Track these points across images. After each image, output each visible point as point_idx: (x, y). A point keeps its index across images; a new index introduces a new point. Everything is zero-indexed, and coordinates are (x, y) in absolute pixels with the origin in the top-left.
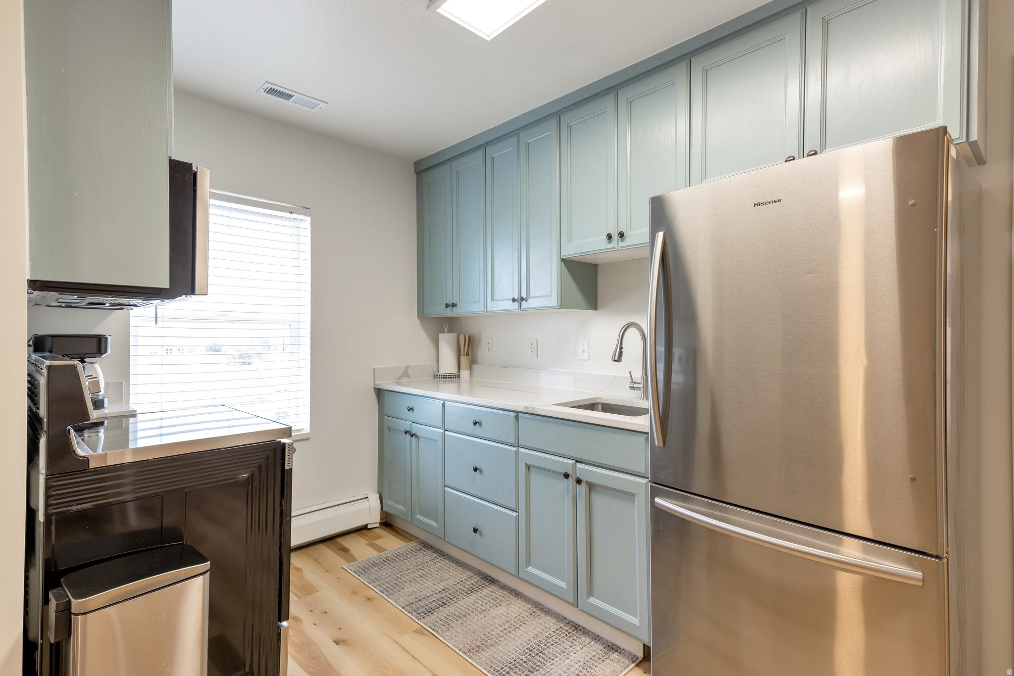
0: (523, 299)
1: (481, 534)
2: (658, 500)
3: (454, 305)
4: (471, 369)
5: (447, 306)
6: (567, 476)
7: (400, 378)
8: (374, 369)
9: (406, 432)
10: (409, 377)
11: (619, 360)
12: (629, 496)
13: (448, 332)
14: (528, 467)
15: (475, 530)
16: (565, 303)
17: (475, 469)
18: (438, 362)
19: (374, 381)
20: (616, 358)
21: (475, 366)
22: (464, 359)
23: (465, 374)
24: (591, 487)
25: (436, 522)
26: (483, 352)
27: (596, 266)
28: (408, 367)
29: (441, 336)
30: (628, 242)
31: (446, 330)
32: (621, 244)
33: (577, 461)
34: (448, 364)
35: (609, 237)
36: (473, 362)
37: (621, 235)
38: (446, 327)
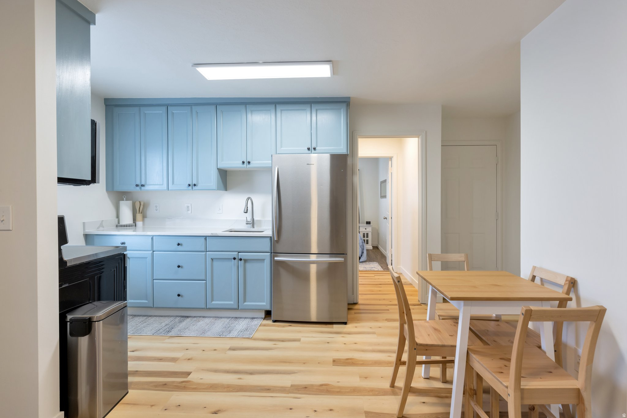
0: (195, 185)
1: (182, 296)
2: (276, 258)
3: (143, 186)
4: (143, 220)
5: (137, 185)
6: (234, 259)
7: (98, 228)
8: (84, 223)
10: (103, 227)
11: (247, 212)
12: (263, 260)
13: (126, 200)
14: (212, 259)
15: (179, 295)
16: (219, 189)
17: (179, 267)
18: (118, 217)
19: (84, 230)
20: (246, 211)
21: (146, 219)
22: (139, 216)
23: (139, 224)
24: (246, 261)
25: (147, 300)
26: (151, 212)
27: (227, 171)
28: (103, 221)
29: (122, 203)
30: (251, 165)
31: (125, 199)
32: (248, 166)
33: (239, 252)
34: (127, 219)
35: (243, 162)
36: (144, 217)
37: (249, 163)
38: (124, 197)
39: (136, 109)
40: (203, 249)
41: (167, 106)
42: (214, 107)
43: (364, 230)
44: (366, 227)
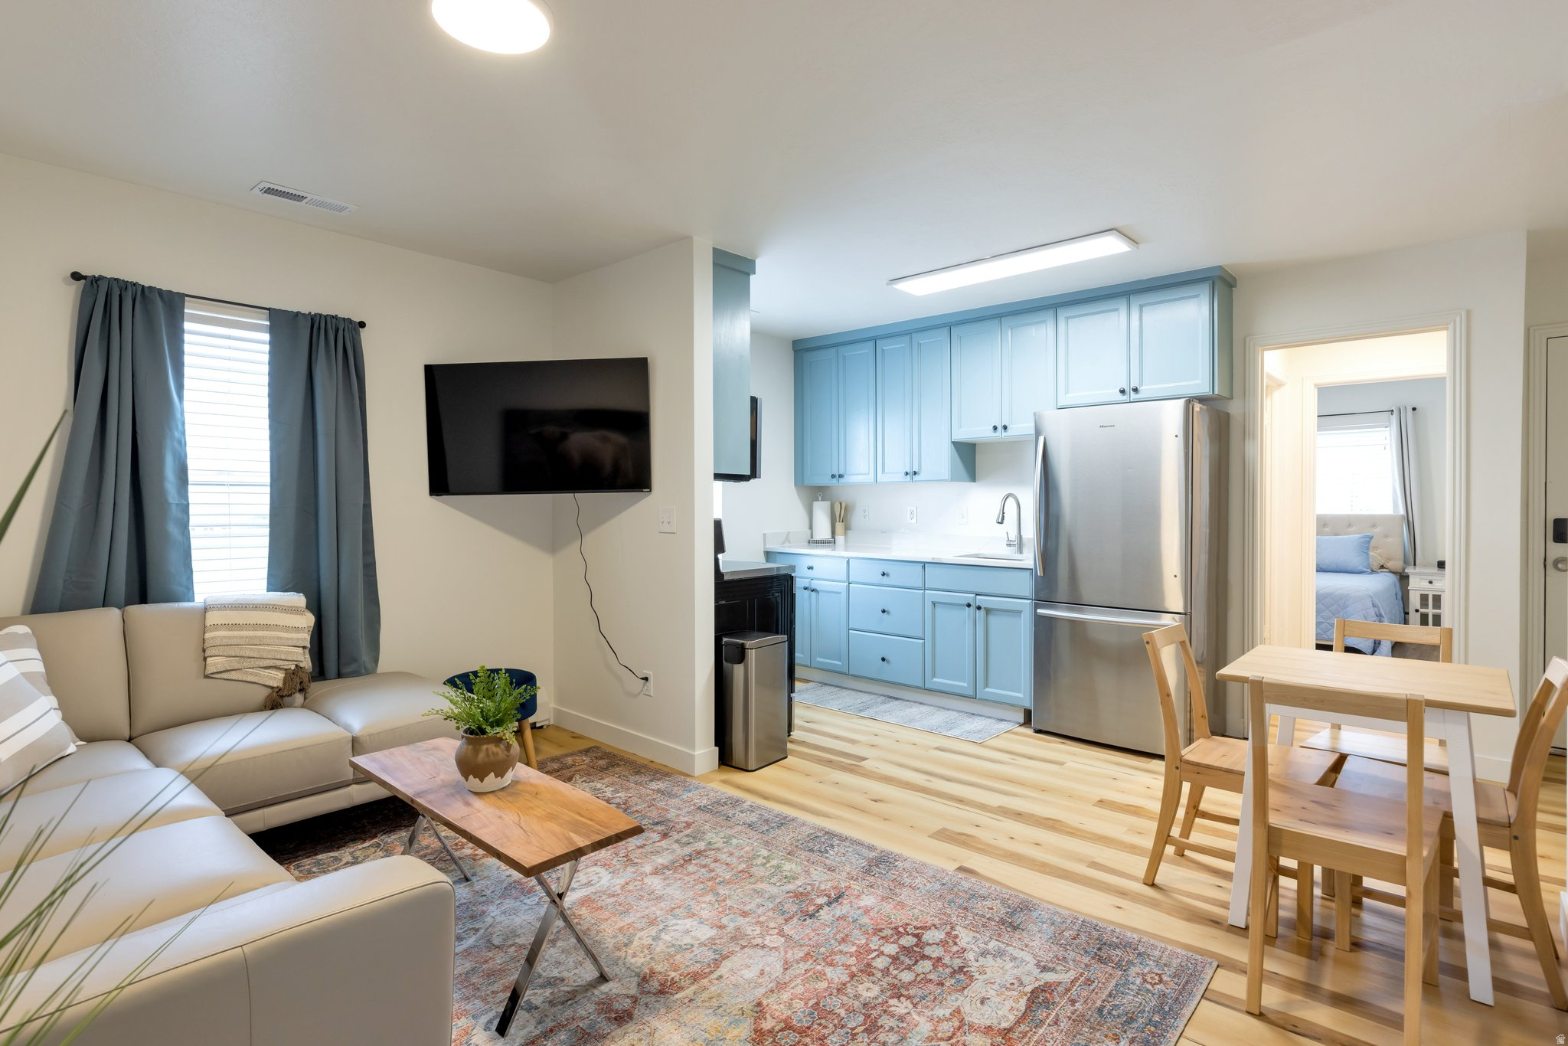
0: (915, 473)
1: (888, 662)
2: (1039, 611)
3: (841, 476)
4: (845, 534)
5: (833, 476)
6: (969, 605)
7: (784, 542)
8: (764, 535)
9: (806, 589)
10: (790, 542)
11: (1001, 523)
12: (1017, 613)
13: (822, 501)
14: (934, 604)
15: (883, 659)
16: (954, 478)
17: (884, 611)
18: (811, 528)
19: (765, 544)
20: (1000, 521)
21: (849, 531)
22: (839, 526)
23: (840, 539)
24: (988, 611)
25: (840, 661)
26: (857, 519)
27: (975, 444)
28: (790, 531)
29: (816, 504)
30: (1010, 432)
31: (820, 498)
32: (1004, 434)
33: (977, 595)
34: (823, 530)
35: (995, 428)
36: (847, 528)
37: (1005, 428)
38: (820, 495)
39: (833, 351)
40: (919, 584)
41: (875, 339)
42: (946, 331)
43: (1425, 585)
44: (1431, 578)
